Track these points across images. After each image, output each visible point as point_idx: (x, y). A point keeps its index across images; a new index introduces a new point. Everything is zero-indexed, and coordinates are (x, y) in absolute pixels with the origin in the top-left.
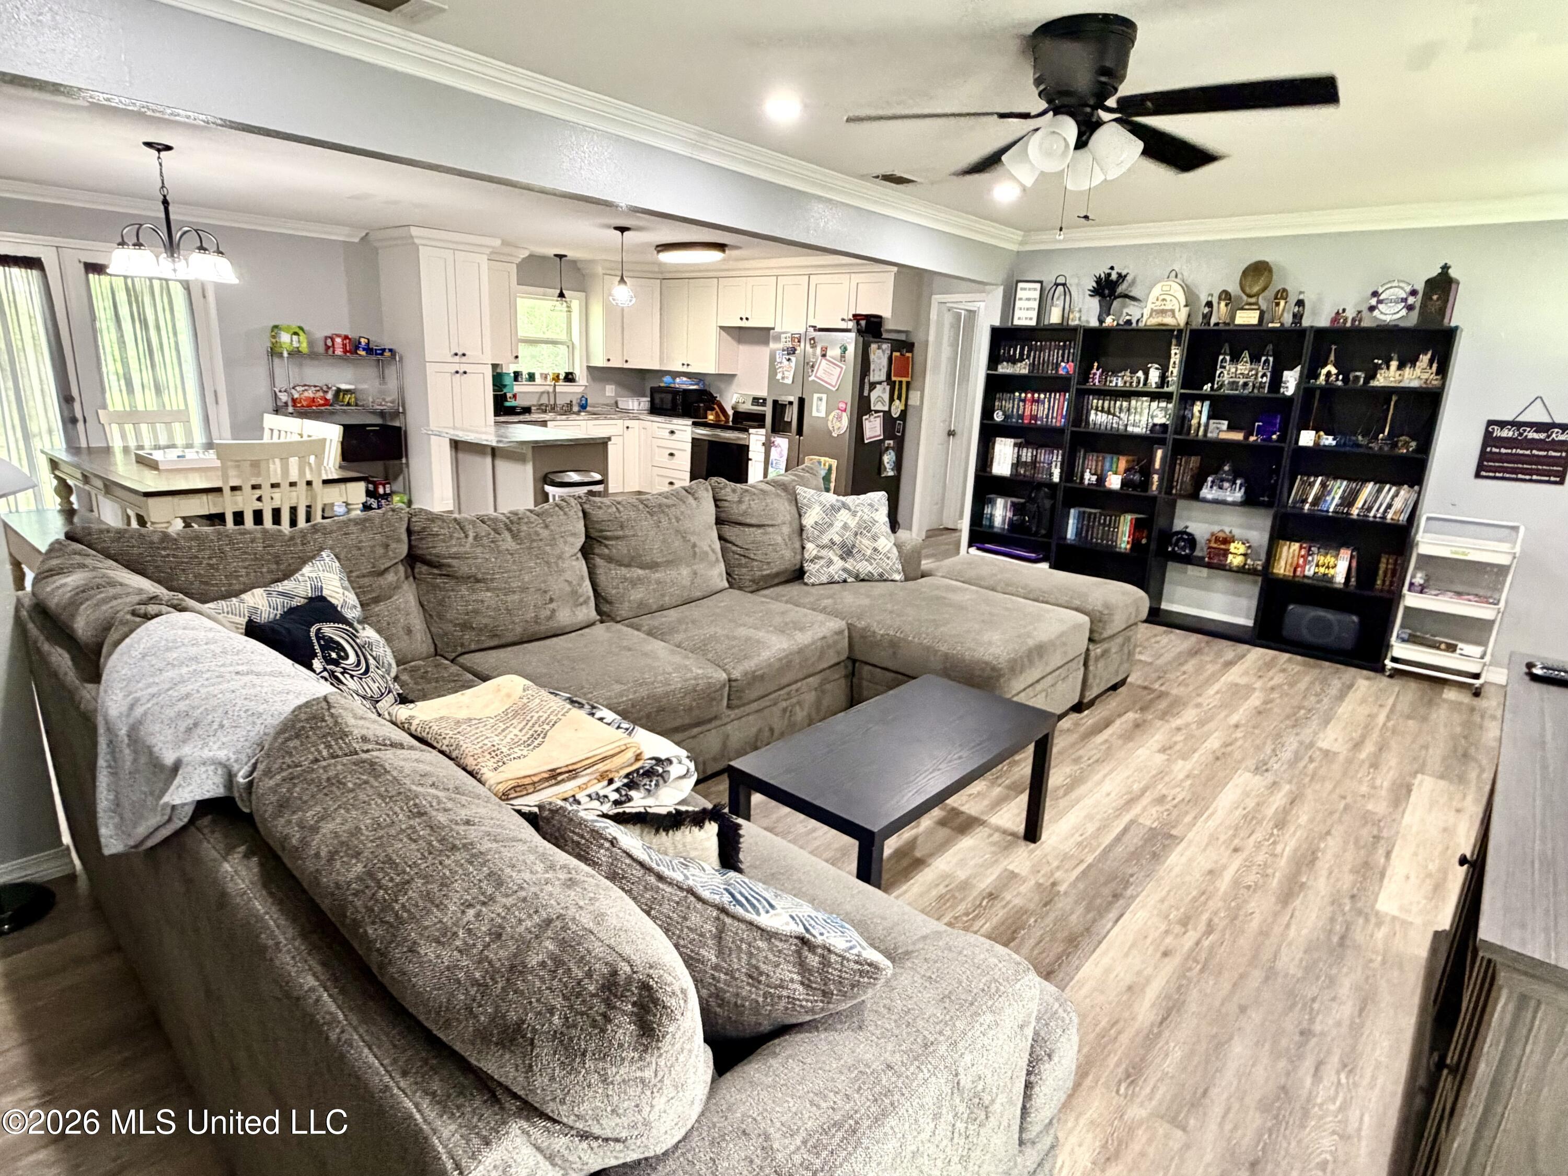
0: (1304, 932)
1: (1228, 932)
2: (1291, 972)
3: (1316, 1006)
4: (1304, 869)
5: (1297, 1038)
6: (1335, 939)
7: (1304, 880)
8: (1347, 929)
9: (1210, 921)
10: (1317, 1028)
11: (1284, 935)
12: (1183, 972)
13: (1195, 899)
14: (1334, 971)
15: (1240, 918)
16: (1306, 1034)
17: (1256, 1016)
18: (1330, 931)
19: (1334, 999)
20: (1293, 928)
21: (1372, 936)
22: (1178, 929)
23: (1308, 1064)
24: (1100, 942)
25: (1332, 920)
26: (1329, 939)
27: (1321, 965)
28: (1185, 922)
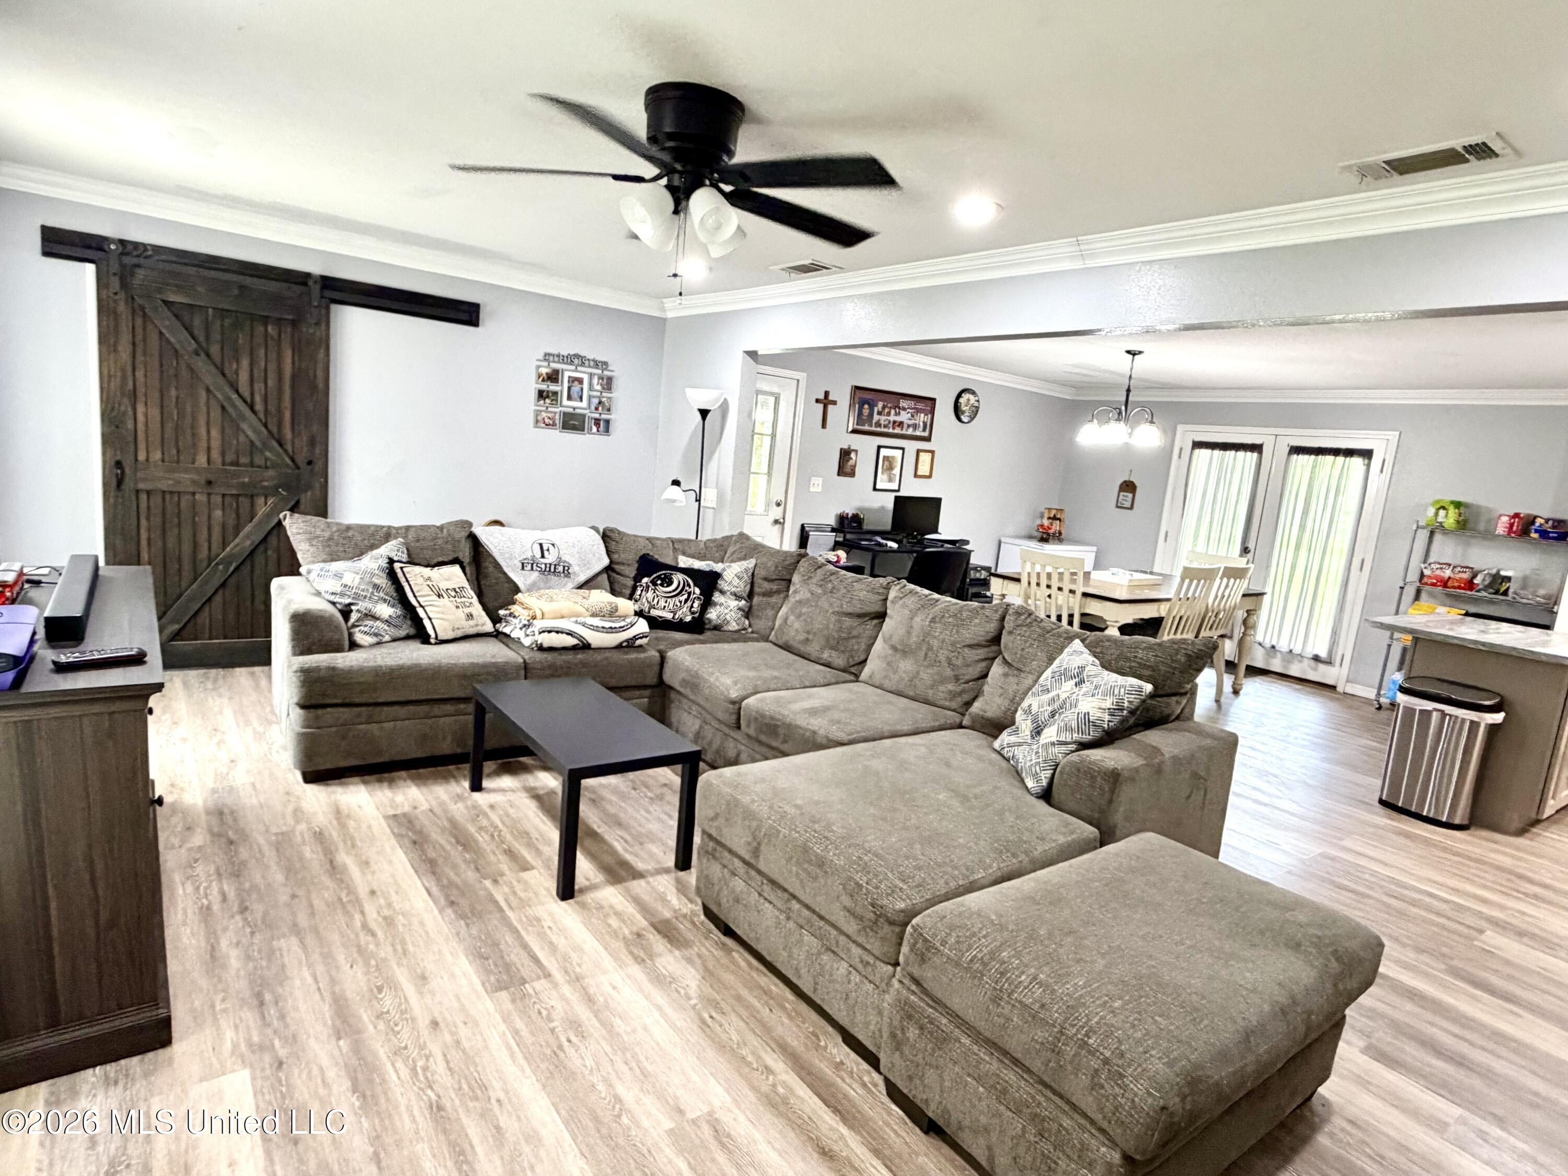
0: (298, 983)
1: (352, 936)
2: (282, 940)
3: (248, 930)
4: (354, 1061)
5: (248, 904)
6: (268, 997)
7: (342, 1043)
8: (263, 1017)
9: (373, 935)
10: (238, 918)
11: (310, 965)
12: (351, 890)
13: (403, 943)
14: (251, 965)
15: (356, 955)
16: (243, 910)
17: (284, 898)
18: (277, 1003)
19: (238, 944)
20: (310, 980)
21: (236, 1027)
22: (386, 912)
23: (232, 895)
24: (416, 872)
25: (282, 1017)
26: (273, 992)
27: (264, 963)
28: (389, 922)
